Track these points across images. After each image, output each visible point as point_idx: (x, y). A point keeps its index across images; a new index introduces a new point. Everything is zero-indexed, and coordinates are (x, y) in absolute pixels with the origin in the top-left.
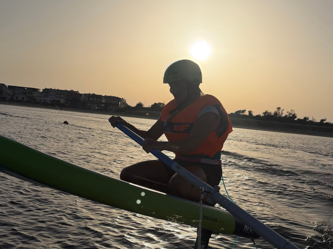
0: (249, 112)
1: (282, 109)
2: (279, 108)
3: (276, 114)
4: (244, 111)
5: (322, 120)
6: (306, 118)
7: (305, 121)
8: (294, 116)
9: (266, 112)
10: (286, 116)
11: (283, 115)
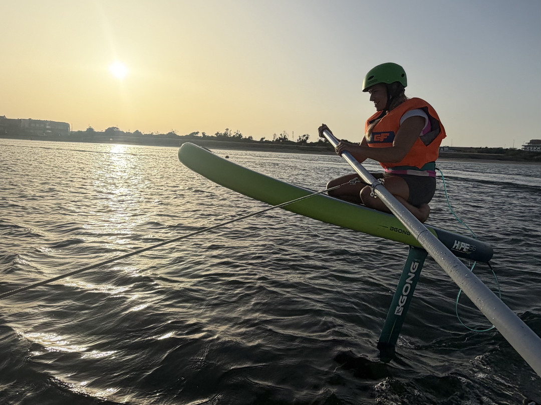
0: (203, 133)
1: (230, 130)
2: (227, 129)
3: (225, 134)
4: (197, 133)
5: (262, 139)
6: (250, 138)
7: (249, 140)
8: (240, 136)
9: (218, 133)
10: (234, 136)
11: (232, 136)
